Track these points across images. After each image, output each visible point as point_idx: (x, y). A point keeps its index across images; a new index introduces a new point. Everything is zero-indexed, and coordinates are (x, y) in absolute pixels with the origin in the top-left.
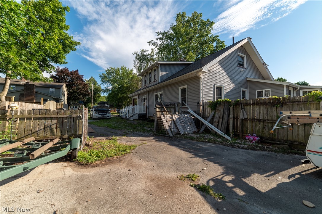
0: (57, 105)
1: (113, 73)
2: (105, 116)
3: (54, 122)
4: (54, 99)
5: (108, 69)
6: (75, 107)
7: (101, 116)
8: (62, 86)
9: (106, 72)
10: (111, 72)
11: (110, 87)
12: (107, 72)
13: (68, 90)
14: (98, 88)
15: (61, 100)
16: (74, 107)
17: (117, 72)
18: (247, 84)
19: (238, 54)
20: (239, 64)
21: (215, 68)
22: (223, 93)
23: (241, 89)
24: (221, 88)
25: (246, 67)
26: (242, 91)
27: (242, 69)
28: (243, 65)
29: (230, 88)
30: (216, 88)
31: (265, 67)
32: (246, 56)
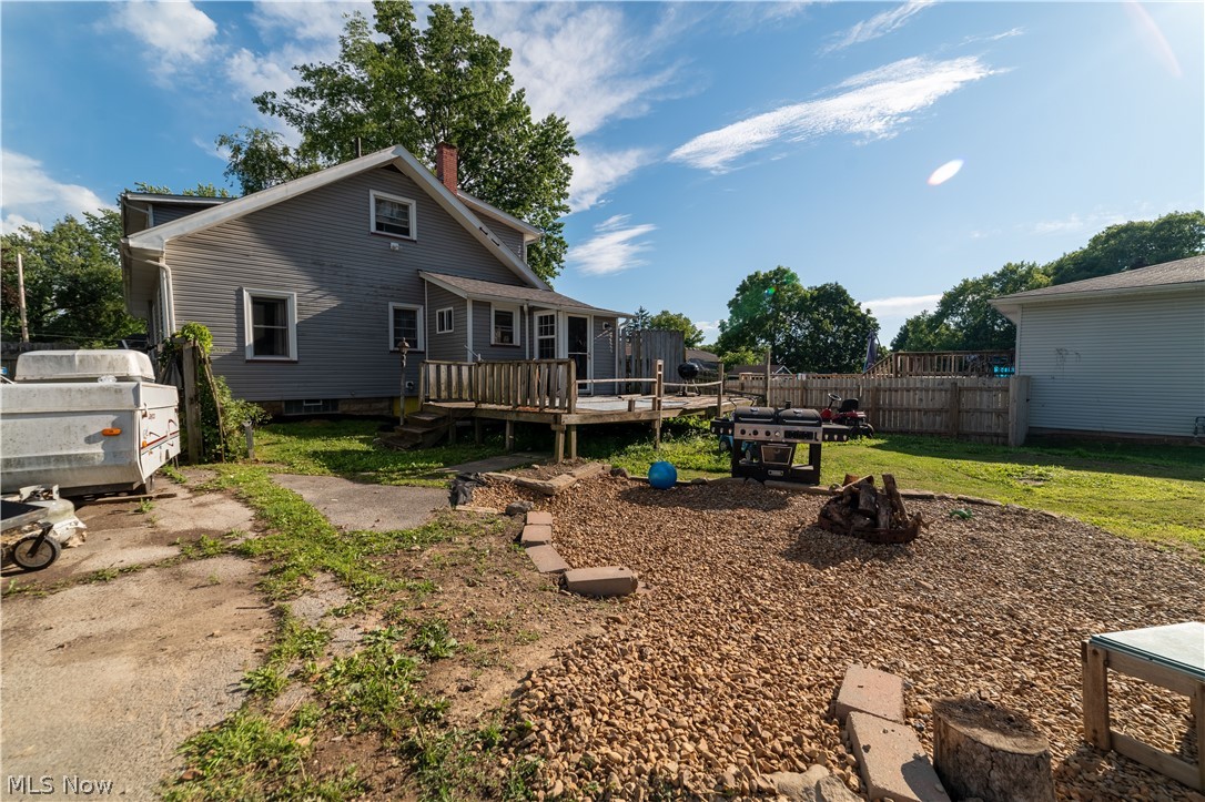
18: (421, 289)
19: (373, 193)
20: (379, 226)
21: (244, 238)
22: (294, 318)
23: (391, 305)
24: (283, 302)
25: (414, 235)
26: (397, 311)
27: (394, 245)
28: (406, 232)
29: (329, 303)
30: (256, 301)
31: (490, 239)
32: (414, 203)
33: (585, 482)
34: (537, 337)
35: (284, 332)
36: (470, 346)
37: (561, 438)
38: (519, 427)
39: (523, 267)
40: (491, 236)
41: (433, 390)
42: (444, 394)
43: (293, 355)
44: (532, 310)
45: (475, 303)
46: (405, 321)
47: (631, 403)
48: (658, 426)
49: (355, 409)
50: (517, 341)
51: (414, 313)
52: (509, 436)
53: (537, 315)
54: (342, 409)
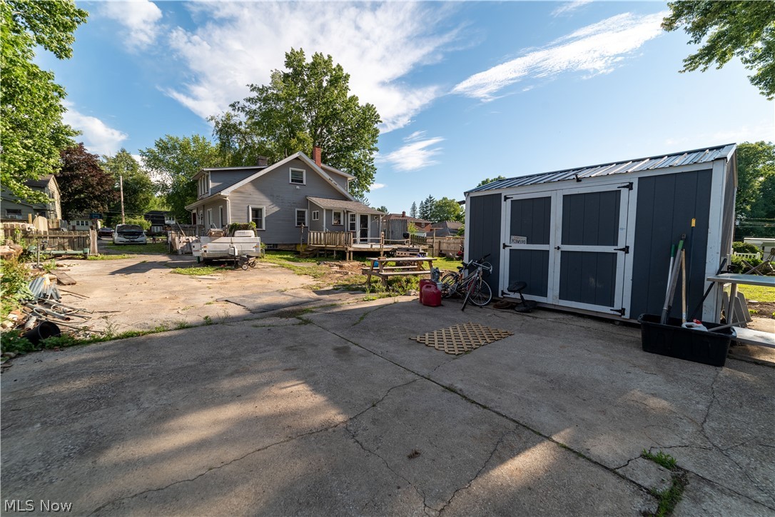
0: (48, 222)
1: (174, 148)
2: (135, 240)
3: (66, 240)
4: (34, 209)
5: (161, 140)
6: (83, 224)
7: (128, 240)
8: (48, 181)
9: (157, 145)
10: (169, 146)
11: (169, 183)
12: (160, 147)
13: (62, 188)
14: (143, 178)
15: (49, 210)
16: (78, 224)
17: (184, 148)
18: (307, 203)
19: (290, 169)
20: (292, 181)
21: (251, 189)
22: (264, 215)
23: (296, 210)
24: (261, 210)
25: (305, 183)
26: (298, 212)
27: (298, 187)
28: (302, 182)
29: (276, 209)
30: (253, 210)
31: (333, 182)
32: (304, 171)
33: (353, 266)
34: (349, 222)
35: (261, 220)
36: (324, 226)
37: (348, 254)
38: (338, 252)
39: (347, 192)
40: (334, 182)
41: (312, 241)
42: (315, 242)
43: (264, 228)
44: (348, 212)
45: (326, 210)
46: (301, 214)
47: (372, 245)
48: (382, 253)
49: (283, 247)
50: (342, 223)
51: (304, 212)
52: (335, 255)
53: (349, 214)
54: (279, 247)
